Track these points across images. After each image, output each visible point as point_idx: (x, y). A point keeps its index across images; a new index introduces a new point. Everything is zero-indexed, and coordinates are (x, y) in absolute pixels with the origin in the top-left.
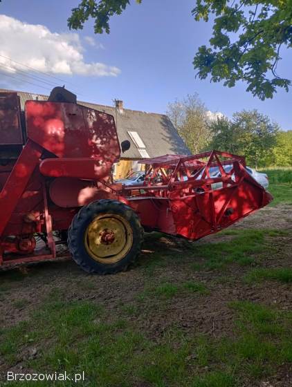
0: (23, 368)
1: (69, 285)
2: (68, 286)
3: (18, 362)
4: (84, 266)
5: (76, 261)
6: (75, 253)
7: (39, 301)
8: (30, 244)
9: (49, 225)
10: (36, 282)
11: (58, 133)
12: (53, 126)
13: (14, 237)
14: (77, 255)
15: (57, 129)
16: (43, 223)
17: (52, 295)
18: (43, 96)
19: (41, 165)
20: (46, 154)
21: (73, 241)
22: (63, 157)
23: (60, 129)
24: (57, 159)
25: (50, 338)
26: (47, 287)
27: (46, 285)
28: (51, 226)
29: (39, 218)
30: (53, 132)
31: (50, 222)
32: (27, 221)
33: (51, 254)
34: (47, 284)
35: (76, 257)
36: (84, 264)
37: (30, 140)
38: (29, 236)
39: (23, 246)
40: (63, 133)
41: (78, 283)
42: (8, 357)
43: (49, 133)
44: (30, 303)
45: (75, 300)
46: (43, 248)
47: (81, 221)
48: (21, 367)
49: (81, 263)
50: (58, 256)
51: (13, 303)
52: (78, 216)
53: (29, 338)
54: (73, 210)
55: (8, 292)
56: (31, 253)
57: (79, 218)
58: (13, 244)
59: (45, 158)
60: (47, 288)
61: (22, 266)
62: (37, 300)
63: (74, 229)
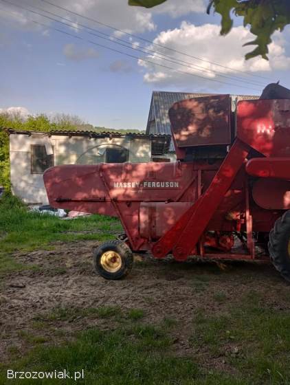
0: (225, 363)
1: (268, 291)
2: (266, 292)
3: (221, 355)
4: (285, 274)
5: (277, 267)
6: (277, 258)
7: (237, 300)
8: (229, 241)
9: (249, 226)
10: (233, 280)
11: (268, 132)
12: (263, 125)
13: (213, 232)
14: (279, 261)
15: (267, 128)
16: (243, 222)
17: (251, 298)
18: (242, 96)
19: (247, 165)
20: (253, 153)
21: (274, 246)
22: (271, 156)
23: (270, 127)
24: (263, 159)
25: (252, 341)
26: (244, 287)
27: (243, 285)
28: (251, 226)
29: (239, 217)
30: (263, 131)
31: (251, 222)
32: (228, 218)
33: (250, 254)
34: (245, 284)
35: (277, 263)
36: (285, 272)
37: (239, 140)
38: (229, 234)
39: (222, 242)
40: (273, 131)
41: (278, 291)
42: (210, 346)
43: (259, 132)
44: (228, 299)
45: (275, 308)
46: (239, 247)
47: (285, 225)
48: (224, 362)
49: (282, 270)
50: (256, 258)
51: (212, 295)
52: (282, 220)
53: (230, 335)
54: (275, 213)
55: (207, 283)
56: (229, 250)
57: (284, 222)
58: (213, 239)
59: (252, 158)
60: (245, 289)
61: (220, 261)
62: (235, 299)
63: (277, 233)
